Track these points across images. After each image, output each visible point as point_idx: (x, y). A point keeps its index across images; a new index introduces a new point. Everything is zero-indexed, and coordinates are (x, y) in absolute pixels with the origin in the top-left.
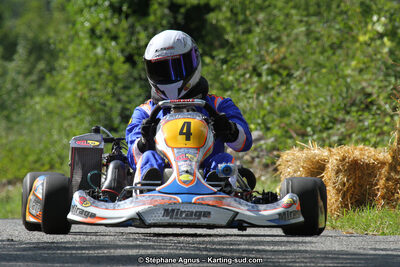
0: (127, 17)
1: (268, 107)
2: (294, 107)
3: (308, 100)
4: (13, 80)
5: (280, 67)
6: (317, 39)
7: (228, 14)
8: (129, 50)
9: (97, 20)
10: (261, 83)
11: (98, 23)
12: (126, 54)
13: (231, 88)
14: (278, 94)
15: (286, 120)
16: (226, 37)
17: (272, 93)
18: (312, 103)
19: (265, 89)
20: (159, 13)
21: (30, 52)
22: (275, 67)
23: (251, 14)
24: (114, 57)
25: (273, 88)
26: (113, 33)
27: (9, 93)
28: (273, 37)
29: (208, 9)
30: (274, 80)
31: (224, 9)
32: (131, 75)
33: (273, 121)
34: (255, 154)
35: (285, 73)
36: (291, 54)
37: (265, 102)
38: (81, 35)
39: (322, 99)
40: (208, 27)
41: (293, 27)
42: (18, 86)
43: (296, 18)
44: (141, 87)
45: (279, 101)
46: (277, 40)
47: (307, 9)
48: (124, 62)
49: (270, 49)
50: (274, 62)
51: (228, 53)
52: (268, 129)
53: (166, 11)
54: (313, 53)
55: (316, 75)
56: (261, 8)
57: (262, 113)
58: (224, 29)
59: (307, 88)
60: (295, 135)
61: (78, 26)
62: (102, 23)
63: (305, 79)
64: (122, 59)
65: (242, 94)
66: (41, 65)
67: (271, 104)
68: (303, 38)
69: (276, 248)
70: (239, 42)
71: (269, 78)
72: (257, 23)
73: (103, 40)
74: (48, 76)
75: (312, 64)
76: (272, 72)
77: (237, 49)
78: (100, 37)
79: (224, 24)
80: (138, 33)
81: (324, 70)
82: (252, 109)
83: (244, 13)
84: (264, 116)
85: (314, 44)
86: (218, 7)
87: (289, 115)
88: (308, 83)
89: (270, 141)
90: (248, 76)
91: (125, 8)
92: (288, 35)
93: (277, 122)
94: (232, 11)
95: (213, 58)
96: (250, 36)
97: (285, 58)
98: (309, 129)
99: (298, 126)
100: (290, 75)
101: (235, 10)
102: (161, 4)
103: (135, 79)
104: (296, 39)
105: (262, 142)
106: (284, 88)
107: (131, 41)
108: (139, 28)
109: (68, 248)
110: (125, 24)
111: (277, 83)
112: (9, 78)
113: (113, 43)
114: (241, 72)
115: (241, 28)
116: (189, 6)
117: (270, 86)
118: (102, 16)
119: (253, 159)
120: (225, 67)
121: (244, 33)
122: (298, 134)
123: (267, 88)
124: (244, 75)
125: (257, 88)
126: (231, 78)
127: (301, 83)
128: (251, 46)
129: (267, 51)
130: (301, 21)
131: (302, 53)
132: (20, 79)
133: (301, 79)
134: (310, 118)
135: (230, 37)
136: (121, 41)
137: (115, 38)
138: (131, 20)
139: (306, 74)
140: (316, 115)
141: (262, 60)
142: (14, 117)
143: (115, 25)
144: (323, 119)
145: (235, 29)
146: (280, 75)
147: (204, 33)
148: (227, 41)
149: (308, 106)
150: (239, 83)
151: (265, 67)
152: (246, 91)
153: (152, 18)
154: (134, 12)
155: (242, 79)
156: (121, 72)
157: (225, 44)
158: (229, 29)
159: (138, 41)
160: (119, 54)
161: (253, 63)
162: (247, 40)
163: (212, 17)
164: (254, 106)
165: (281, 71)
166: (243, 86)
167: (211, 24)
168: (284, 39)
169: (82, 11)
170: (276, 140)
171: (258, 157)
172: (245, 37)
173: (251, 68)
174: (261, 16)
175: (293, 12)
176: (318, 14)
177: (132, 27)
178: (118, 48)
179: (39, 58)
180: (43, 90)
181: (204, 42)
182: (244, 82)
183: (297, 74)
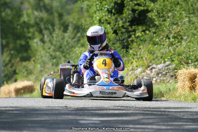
0: (114, 15)
1: (173, 52)
2: (184, 52)
3: (189, 49)
4: (67, 41)
5: (178, 35)
6: (193, 24)
7: (156, 14)
8: (115, 28)
9: (102, 16)
10: (170, 42)
11: (103, 17)
12: (114, 30)
13: (158, 44)
14: (177, 46)
15: (180, 57)
16: (155, 23)
17: (174, 46)
18: (191, 50)
19: (171, 44)
20: (127, 13)
21: (74, 29)
22: (175, 35)
23: (166, 14)
24: (109, 31)
25: (175, 44)
26: (109, 21)
27: (65, 46)
28: (175, 22)
29: (148, 11)
30: (175, 41)
31: (154, 11)
32: (116, 39)
33: (175, 57)
34: (168, 71)
35: (180, 38)
36: (182, 30)
37: (172, 50)
38: (95, 22)
39: (195, 49)
40: (148, 19)
41: (183, 19)
42: (69, 43)
43: (184, 15)
44: (120, 43)
45: (177, 49)
46: (177, 24)
47: (189, 11)
48: (113, 33)
49: (174, 28)
50: (175, 33)
51: (156, 29)
52: (173, 61)
53: (130, 12)
54: (192, 30)
55: (193, 38)
56: (170, 11)
57: (170, 54)
58: (154, 19)
59: (189, 44)
60: (184, 63)
61: (94, 18)
62: (104, 17)
63: (188, 40)
64: (112, 32)
65: (162, 46)
66: (79, 35)
67: (174, 51)
68: (187, 23)
69: (176, 110)
70: (161, 25)
71: (173, 40)
72: (168, 17)
73: (104, 24)
74: (81, 39)
75: (191, 34)
76: (174, 37)
77: (159, 28)
78: (103, 23)
79: (154, 17)
80: (119, 21)
81: (196, 37)
82: (166, 52)
83: (163, 13)
84: (171, 55)
85: (192, 26)
86: (152, 10)
87: (182, 55)
88: (189, 42)
89: (174, 66)
90: (164, 39)
91: (113, 11)
92: (181, 22)
93: (176, 58)
94: (157, 12)
95: (150, 31)
96: (165, 22)
97: (180, 31)
98: (190, 61)
99: (185, 60)
100: (182, 39)
101: (159, 12)
102: (128, 9)
103: (117, 40)
104: (184, 24)
105: (170, 66)
106: (179, 44)
107: (116, 25)
108: (119, 19)
109: (90, 110)
110: (113, 18)
111: (177, 42)
112: (65, 40)
113: (109, 26)
114: (161, 37)
115: (161, 19)
116: (139, 10)
117: (174, 43)
118: (104, 14)
119: (166, 73)
120: (155, 35)
121: (162, 21)
122: (185, 63)
123: (172, 44)
124: (163, 39)
125: (168, 44)
126: (157, 40)
127: (187, 42)
128: (166, 27)
129: (172, 29)
130: (186, 16)
131: (187, 29)
132: (70, 40)
133: (186, 40)
134: (190, 56)
135: (157, 23)
136: (111, 24)
137: (109, 23)
138: (116, 16)
139: (189, 38)
140: (193, 55)
141: (170, 32)
142: (68, 56)
143: (109, 18)
144: (196, 57)
145: (159, 19)
146: (178, 38)
147: (146, 21)
148: (156, 24)
149: (189, 51)
150: (161, 42)
151: (172, 35)
152: (164, 45)
153: (124, 15)
154: (117, 13)
155: (162, 40)
156: (112, 37)
157: (155, 26)
158: (156, 19)
159: (118, 24)
160: (111, 30)
161: (166, 33)
162: (164, 24)
163: (149, 15)
164: (167, 52)
165: (178, 37)
166: (163, 43)
167: (149, 17)
168: (180, 23)
169: (96, 12)
170: (176, 65)
171: (169, 72)
172: (163, 22)
173: (165, 36)
174: (170, 14)
175: (183, 12)
176: (194, 13)
177: (116, 18)
178: (110, 27)
179: (78, 32)
180: (79, 45)
181: (146, 25)
182: (163, 41)
183: (185, 38)
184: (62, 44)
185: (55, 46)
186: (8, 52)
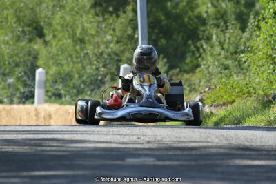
184: (237, 48)
185: (227, 50)
186: (165, 60)
